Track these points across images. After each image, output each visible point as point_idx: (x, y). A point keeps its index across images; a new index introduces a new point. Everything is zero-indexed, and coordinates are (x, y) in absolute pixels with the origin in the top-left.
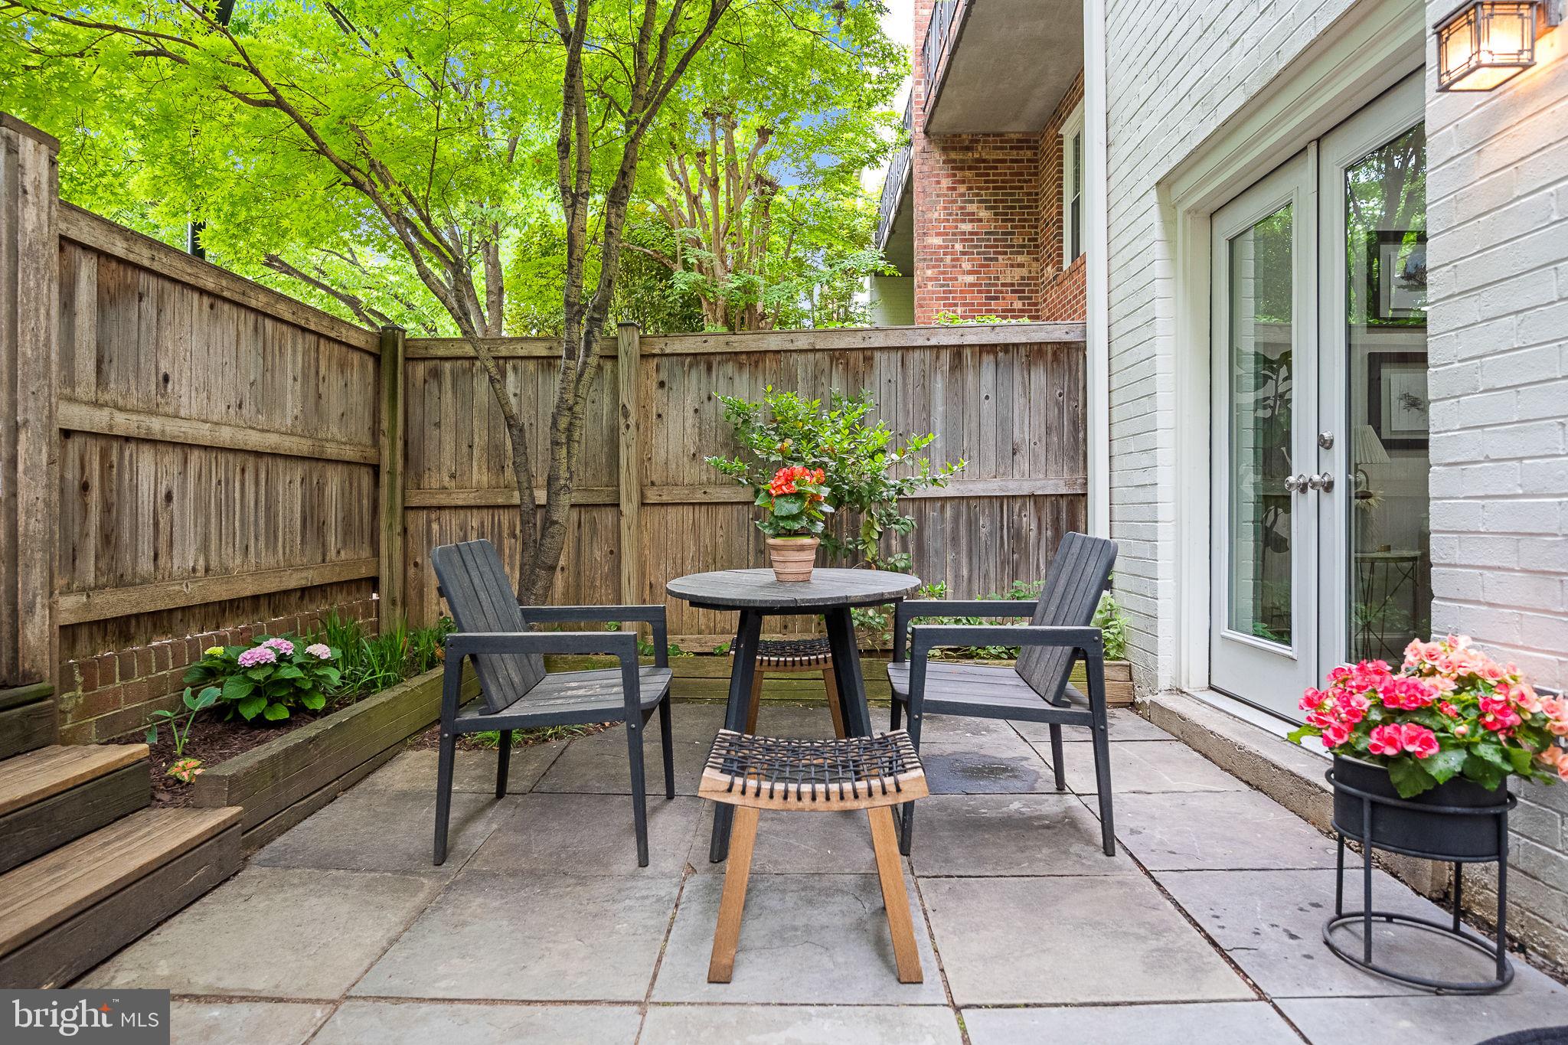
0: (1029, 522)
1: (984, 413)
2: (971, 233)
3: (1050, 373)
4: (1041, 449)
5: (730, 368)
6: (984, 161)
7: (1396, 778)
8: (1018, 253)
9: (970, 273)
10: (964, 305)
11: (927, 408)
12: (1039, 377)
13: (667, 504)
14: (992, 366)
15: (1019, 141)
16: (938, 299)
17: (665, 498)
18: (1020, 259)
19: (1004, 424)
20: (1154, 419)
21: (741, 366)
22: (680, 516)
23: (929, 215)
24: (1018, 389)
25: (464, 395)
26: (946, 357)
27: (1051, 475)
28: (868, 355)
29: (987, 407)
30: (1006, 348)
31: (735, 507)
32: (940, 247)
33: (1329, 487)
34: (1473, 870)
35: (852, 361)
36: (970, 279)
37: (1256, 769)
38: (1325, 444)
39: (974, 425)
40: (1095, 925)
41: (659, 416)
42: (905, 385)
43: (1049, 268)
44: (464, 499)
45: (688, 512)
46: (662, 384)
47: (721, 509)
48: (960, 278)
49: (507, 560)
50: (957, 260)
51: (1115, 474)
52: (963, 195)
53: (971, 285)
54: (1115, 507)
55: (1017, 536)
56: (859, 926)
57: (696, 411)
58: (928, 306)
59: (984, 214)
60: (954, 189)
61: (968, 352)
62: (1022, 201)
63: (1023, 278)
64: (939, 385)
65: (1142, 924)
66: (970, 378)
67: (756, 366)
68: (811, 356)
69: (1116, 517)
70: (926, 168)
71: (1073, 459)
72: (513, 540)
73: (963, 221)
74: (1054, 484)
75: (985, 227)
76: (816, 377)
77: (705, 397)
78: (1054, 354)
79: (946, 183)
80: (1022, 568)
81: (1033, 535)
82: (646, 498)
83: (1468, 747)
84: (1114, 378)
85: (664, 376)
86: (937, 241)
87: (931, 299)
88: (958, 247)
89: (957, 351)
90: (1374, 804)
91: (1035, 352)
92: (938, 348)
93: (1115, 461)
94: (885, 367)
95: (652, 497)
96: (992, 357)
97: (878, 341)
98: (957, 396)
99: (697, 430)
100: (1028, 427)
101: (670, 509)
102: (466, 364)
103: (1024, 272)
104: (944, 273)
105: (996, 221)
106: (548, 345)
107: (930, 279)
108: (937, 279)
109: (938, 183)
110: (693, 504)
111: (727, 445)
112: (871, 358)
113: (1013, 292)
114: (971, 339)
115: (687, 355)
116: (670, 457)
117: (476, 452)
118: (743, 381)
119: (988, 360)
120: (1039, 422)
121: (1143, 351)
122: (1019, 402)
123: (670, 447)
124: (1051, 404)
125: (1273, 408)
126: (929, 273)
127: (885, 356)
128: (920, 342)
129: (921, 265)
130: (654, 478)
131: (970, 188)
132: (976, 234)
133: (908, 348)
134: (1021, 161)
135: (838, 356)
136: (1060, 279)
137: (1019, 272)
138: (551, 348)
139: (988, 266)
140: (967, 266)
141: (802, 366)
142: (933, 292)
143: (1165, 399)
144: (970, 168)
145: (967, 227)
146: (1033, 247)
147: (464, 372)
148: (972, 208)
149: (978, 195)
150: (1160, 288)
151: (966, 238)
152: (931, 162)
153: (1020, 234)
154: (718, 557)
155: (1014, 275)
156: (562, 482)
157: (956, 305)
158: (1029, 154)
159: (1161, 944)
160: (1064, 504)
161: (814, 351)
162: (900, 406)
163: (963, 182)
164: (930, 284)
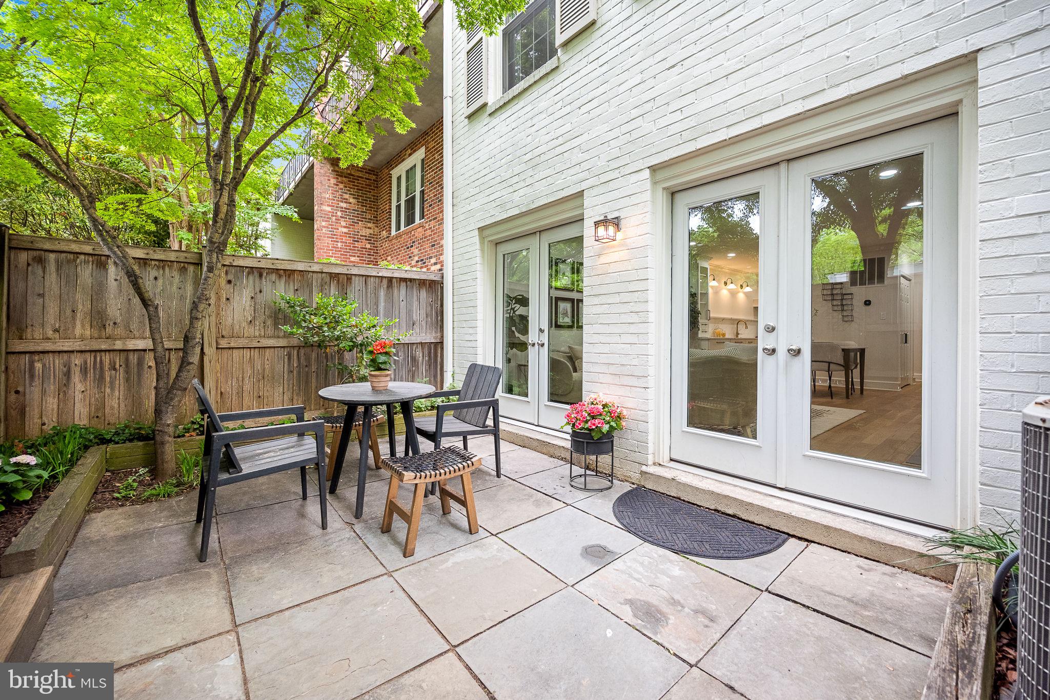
0: (419, 354)
1: (401, 307)
2: (345, 208)
3: (428, 292)
4: (424, 323)
5: (273, 277)
6: (353, 175)
7: (593, 434)
8: (368, 222)
9: (345, 227)
10: (342, 242)
11: (377, 304)
12: (423, 294)
13: (233, 348)
14: (405, 287)
15: (369, 170)
16: (328, 237)
17: (232, 345)
18: (369, 225)
19: (409, 313)
20: (476, 316)
21: (280, 276)
22: (241, 355)
23: (324, 195)
24: (415, 298)
25: (68, 276)
26: (385, 282)
27: (428, 334)
28: (349, 277)
29: (403, 304)
30: (411, 280)
31: (276, 349)
32: (330, 212)
33: (543, 345)
34: (602, 458)
35: (341, 279)
36: (345, 230)
37: (523, 440)
38: (541, 331)
39: (397, 312)
40: (513, 499)
41: (228, 299)
42: (366, 292)
43: (384, 232)
44: (70, 346)
45: (247, 353)
46: (229, 282)
47: (268, 350)
48: (340, 229)
49: (108, 385)
50: (339, 220)
51: (455, 335)
52: (342, 189)
53: (345, 233)
54: (455, 348)
55: (414, 359)
56: (440, 522)
57: (252, 298)
58: (323, 240)
59: (352, 200)
60: (337, 185)
61: (394, 280)
62: (371, 198)
63: (371, 234)
64: (382, 293)
65: (525, 495)
66: (396, 291)
67: (289, 277)
68: (320, 275)
69: (455, 352)
70: (322, 171)
71: (436, 328)
72: (113, 372)
73: (342, 202)
74: (429, 337)
75: (353, 207)
76: (322, 286)
77: (258, 290)
78: (429, 284)
79: (333, 181)
80: (416, 374)
81: (421, 359)
82: (220, 345)
83: (609, 423)
84: (455, 297)
85: (230, 277)
86: (329, 209)
87: (325, 237)
88: (339, 214)
89: (390, 280)
90: (587, 443)
91: (422, 283)
92: (382, 277)
93: (455, 330)
94: (357, 283)
95: (223, 343)
96: (405, 283)
97: (355, 271)
98: (390, 299)
99: (253, 308)
100: (419, 314)
101: (234, 351)
102: (72, 256)
103: (371, 231)
104: (332, 225)
105: (358, 205)
106: (146, 251)
107: (324, 227)
108: (328, 228)
109: (329, 180)
110: (250, 348)
111: (271, 317)
112: (351, 279)
113: (366, 240)
114: (396, 275)
115: (246, 267)
116: (235, 322)
117: (79, 315)
118: (281, 285)
119: (403, 284)
120: (423, 312)
121: (471, 290)
122: (415, 304)
123: (235, 317)
124: (428, 305)
125: (510, 313)
126: (324, 224)
127: (357, 278)
128: (374, 274)
129: (319, 219)
130: (224, 333)
131: (346, 187)
132: (348, 209)
133: (368, 276)
134: (370, 180)
135: (334, 276)
136: (390, 238)
137: (368, 231)
138: (148, 254)
139: (354, 226)
140: (343, 224)
141: (316, 280)
142: (326, 234)
143: (480, 309)
144: (345, 177)
145: (344, 205)
146: (375, 220)
147: (69, 261)
148: (346, 196)
149: (349, 191)
150: (479, 267)
151: (343, 210)
152: (325, 169)
153: (369, 213)
154: (266, 376)
155: (367, 232)
156: (197, 340)
157: (338, 242)
158: (374, 177)
159: (534, 499)
160: (432, 346)
161: (322, 273)
162: (364, 302)
163: (342, 183)
164: (324, 229)
